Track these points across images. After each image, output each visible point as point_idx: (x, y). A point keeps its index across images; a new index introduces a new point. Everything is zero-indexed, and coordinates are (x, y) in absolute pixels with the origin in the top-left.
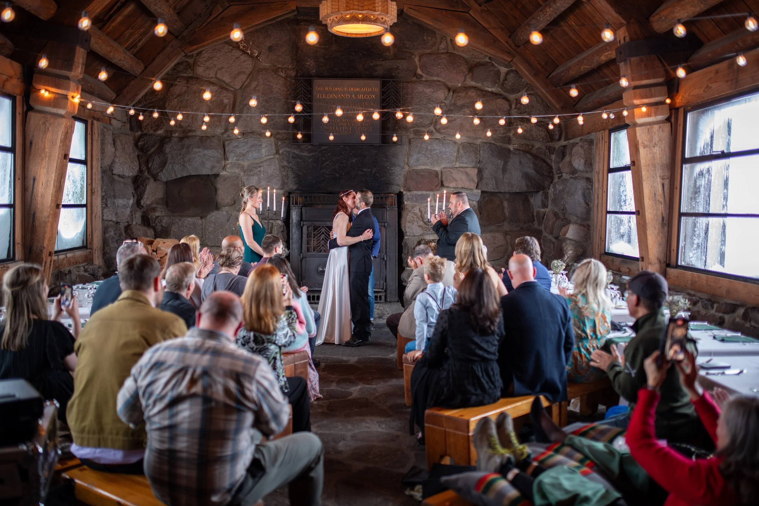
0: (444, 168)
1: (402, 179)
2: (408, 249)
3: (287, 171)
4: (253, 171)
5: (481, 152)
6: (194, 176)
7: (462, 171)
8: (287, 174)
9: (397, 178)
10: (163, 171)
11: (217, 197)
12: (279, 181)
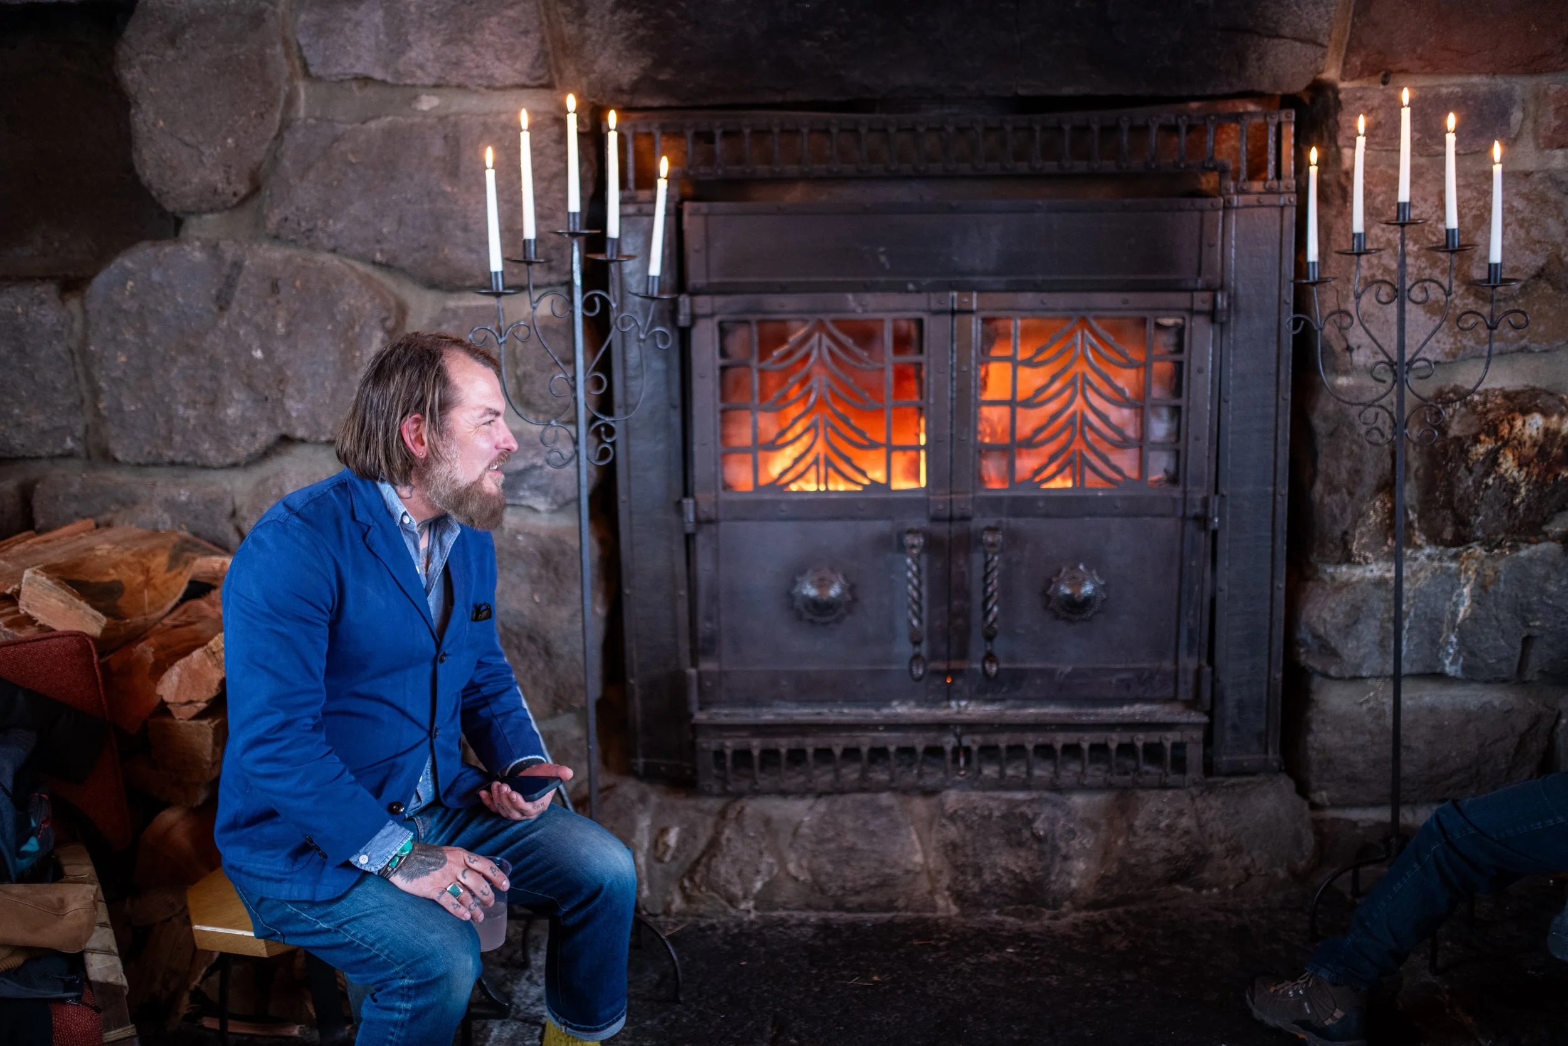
11: (135, 156)
12: (526, 32)
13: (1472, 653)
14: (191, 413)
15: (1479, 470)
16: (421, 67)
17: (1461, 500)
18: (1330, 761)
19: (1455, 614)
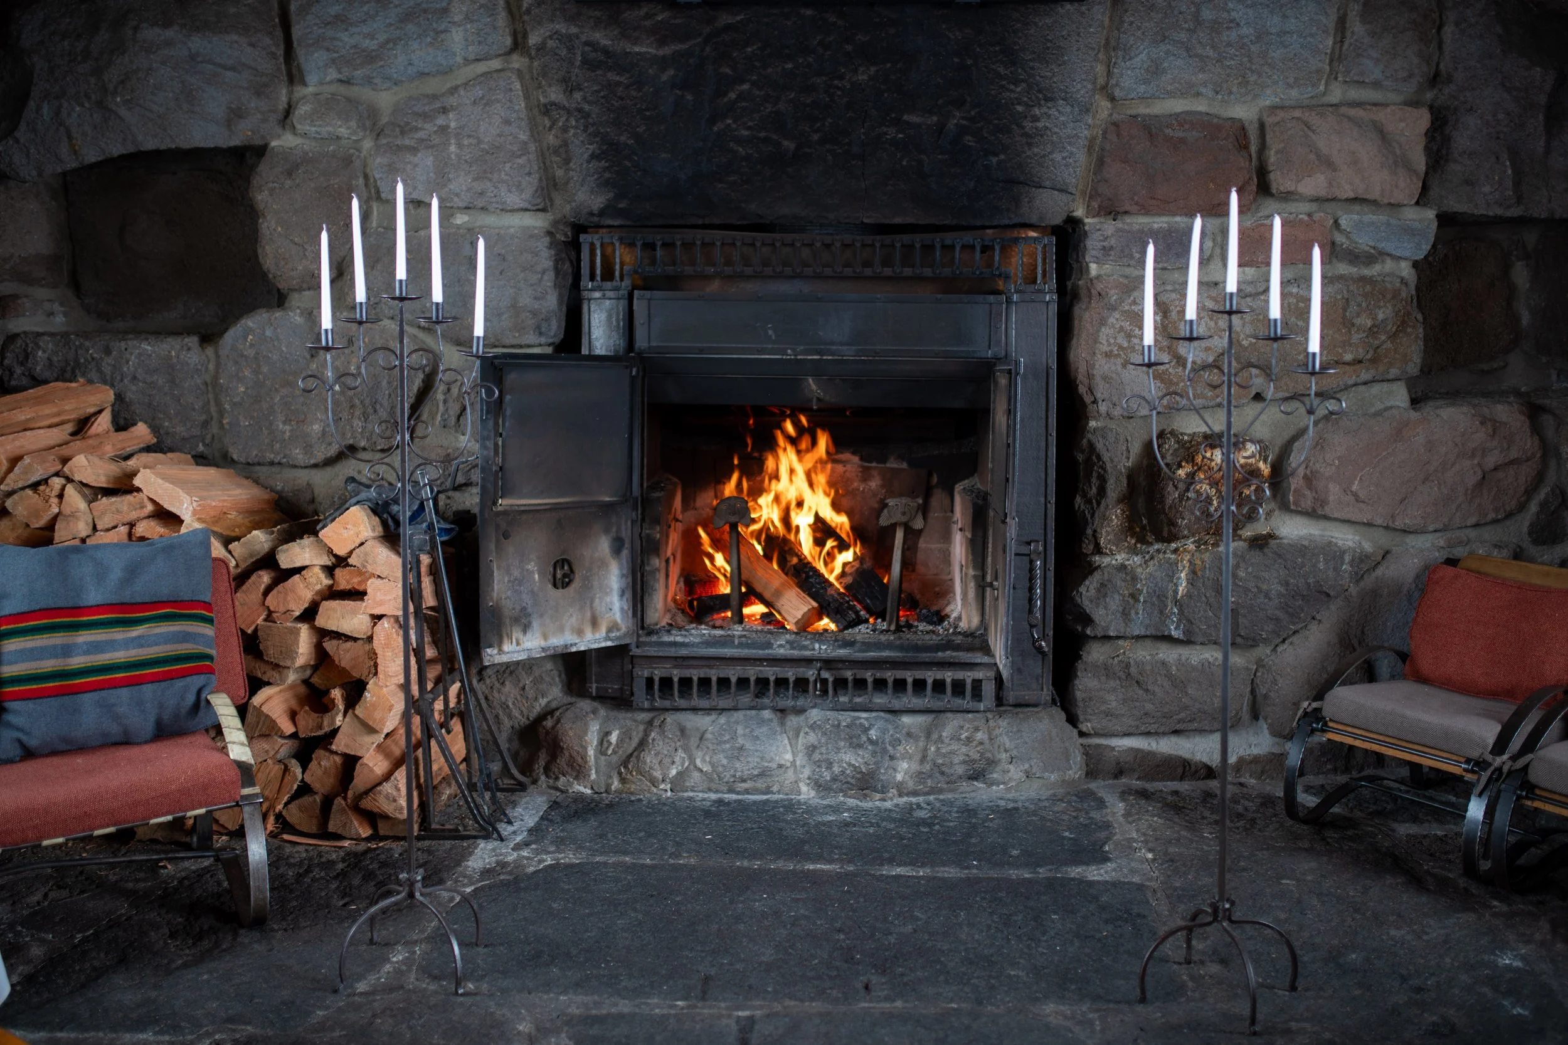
0: (1274, 108)
1: (1082, 157)
2: (1103, 480)
3: (565, 129)
4: (417, 129)
5: (1448, 30)
6: (157, 153)
7: (1357, 123)
8: (565, 144)
9: (1057, 156)
10: (17, 134)
11: (260, 251)
12: (529, 174)
13: (1190, 622)
14: (287, 428)
15: (1181, 486)
16: (457, 195)
17: (1170, 507)
18: (1090, 699)
19: (1176, 592)
